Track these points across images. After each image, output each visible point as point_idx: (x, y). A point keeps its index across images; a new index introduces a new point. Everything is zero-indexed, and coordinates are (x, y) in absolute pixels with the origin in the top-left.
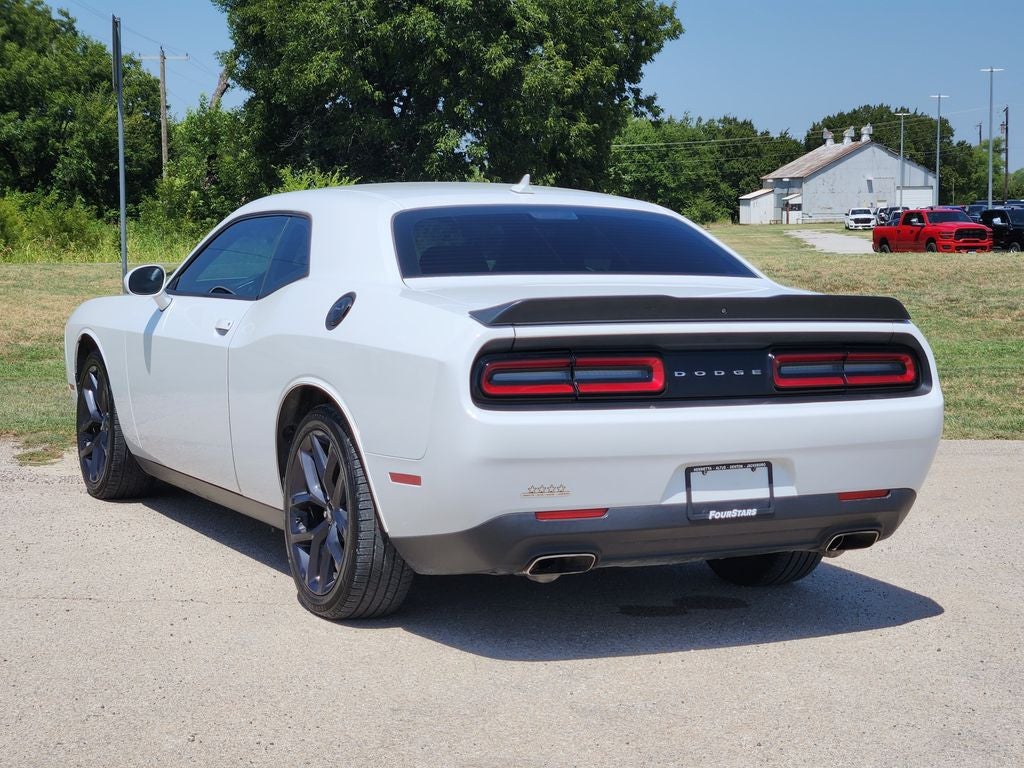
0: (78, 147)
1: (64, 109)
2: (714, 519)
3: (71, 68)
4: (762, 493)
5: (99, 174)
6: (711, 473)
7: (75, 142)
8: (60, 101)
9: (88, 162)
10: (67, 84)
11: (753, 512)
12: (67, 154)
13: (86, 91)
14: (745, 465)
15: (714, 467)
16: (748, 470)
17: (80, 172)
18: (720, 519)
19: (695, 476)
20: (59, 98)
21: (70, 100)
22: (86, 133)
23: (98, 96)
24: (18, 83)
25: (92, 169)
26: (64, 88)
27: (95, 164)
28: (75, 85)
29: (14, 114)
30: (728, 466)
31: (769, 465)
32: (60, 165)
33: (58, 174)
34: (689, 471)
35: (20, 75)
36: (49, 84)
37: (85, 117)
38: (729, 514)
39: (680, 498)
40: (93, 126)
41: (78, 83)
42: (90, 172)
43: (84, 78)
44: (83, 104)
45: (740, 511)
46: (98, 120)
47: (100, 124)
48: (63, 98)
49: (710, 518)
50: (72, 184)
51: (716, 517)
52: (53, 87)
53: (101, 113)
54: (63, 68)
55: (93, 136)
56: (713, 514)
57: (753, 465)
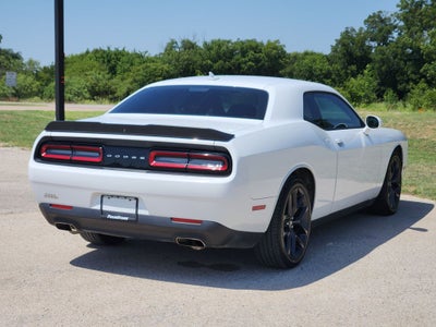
4: (133, 211)
6: (111, 199)
11: (126, 218)
14: (126, 197)
15: (112, 196)
16: (127, 200)
18: (112, 219)
31: (137, 199)
34: (102, 196)
38: (116, 217)
39: (98, 207)
45: (121, 217)
49: (108, 218)
51: (110, 218)
56: (109, 216)
57: (130, 198)
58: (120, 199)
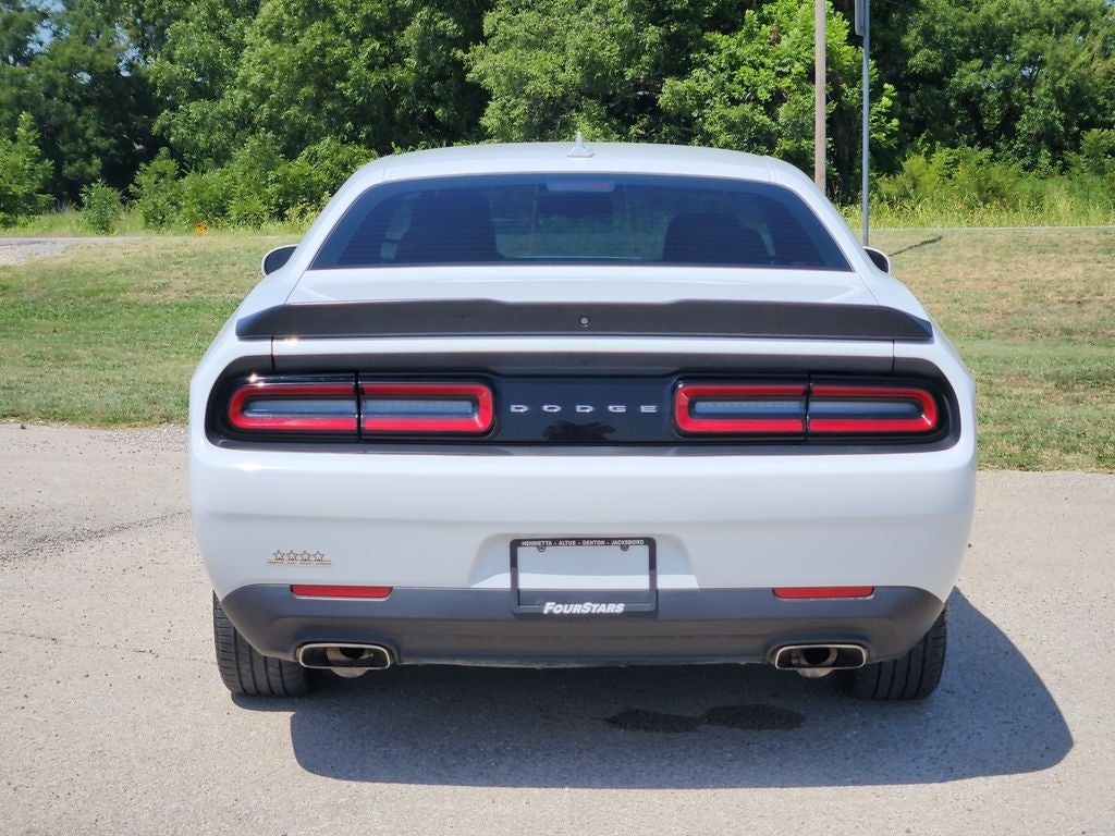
0: (1046, 96)
1: (1034, 54)
2: (551, 614)
3: (1045, 9)
4: (640, 582)
5: (1067, 124)
6: (551, 550)
7: (1042, 91)
8: (1029, 46)
9: (1056, 113)
10: (1039, 26)
11: (619, 608)
12: (1032, 104)
13: (1058, 33)
14: (608, 541)
15: (555, 541)
16: (615, 549)
17: (1047, 123)
18: (562, 614)
19: (523, 553)
20: (1027, 42)
21: (1040, 44)
22: (1055, 81)
23: (1072, 38)
24: (984, 27)
25: (1060, 119)
26: (1034, 31)
27: (1063, 114)
28: (1048, 27)
29: (977, 63)
30: (579, 541)
31: (650, 542)
32: (1024, 117)
33: (1022, 126)
34: (515, 544)
35: (989, 18)
36: (1019, 27)
37: (1056, 62)
38: (576, 609)
39: (501, 581)
40: (1063, 72)
41: (1050, 24)
42: (1057, 122)
43: (1057, 19)
44: (1054, 48)
45: (595, 606)
46: (1068, 65)
47: (1071, 69)
48: (1032, 42)
49: (546, 612)
50: (1039, 137)
51: (556, 612)
52: (1023, 30)
53: (1074, 57)
54: (1035, 9)
55: (1062, 83)
56: (549, 607)
57: (624, 542)
58: (585, 550)
